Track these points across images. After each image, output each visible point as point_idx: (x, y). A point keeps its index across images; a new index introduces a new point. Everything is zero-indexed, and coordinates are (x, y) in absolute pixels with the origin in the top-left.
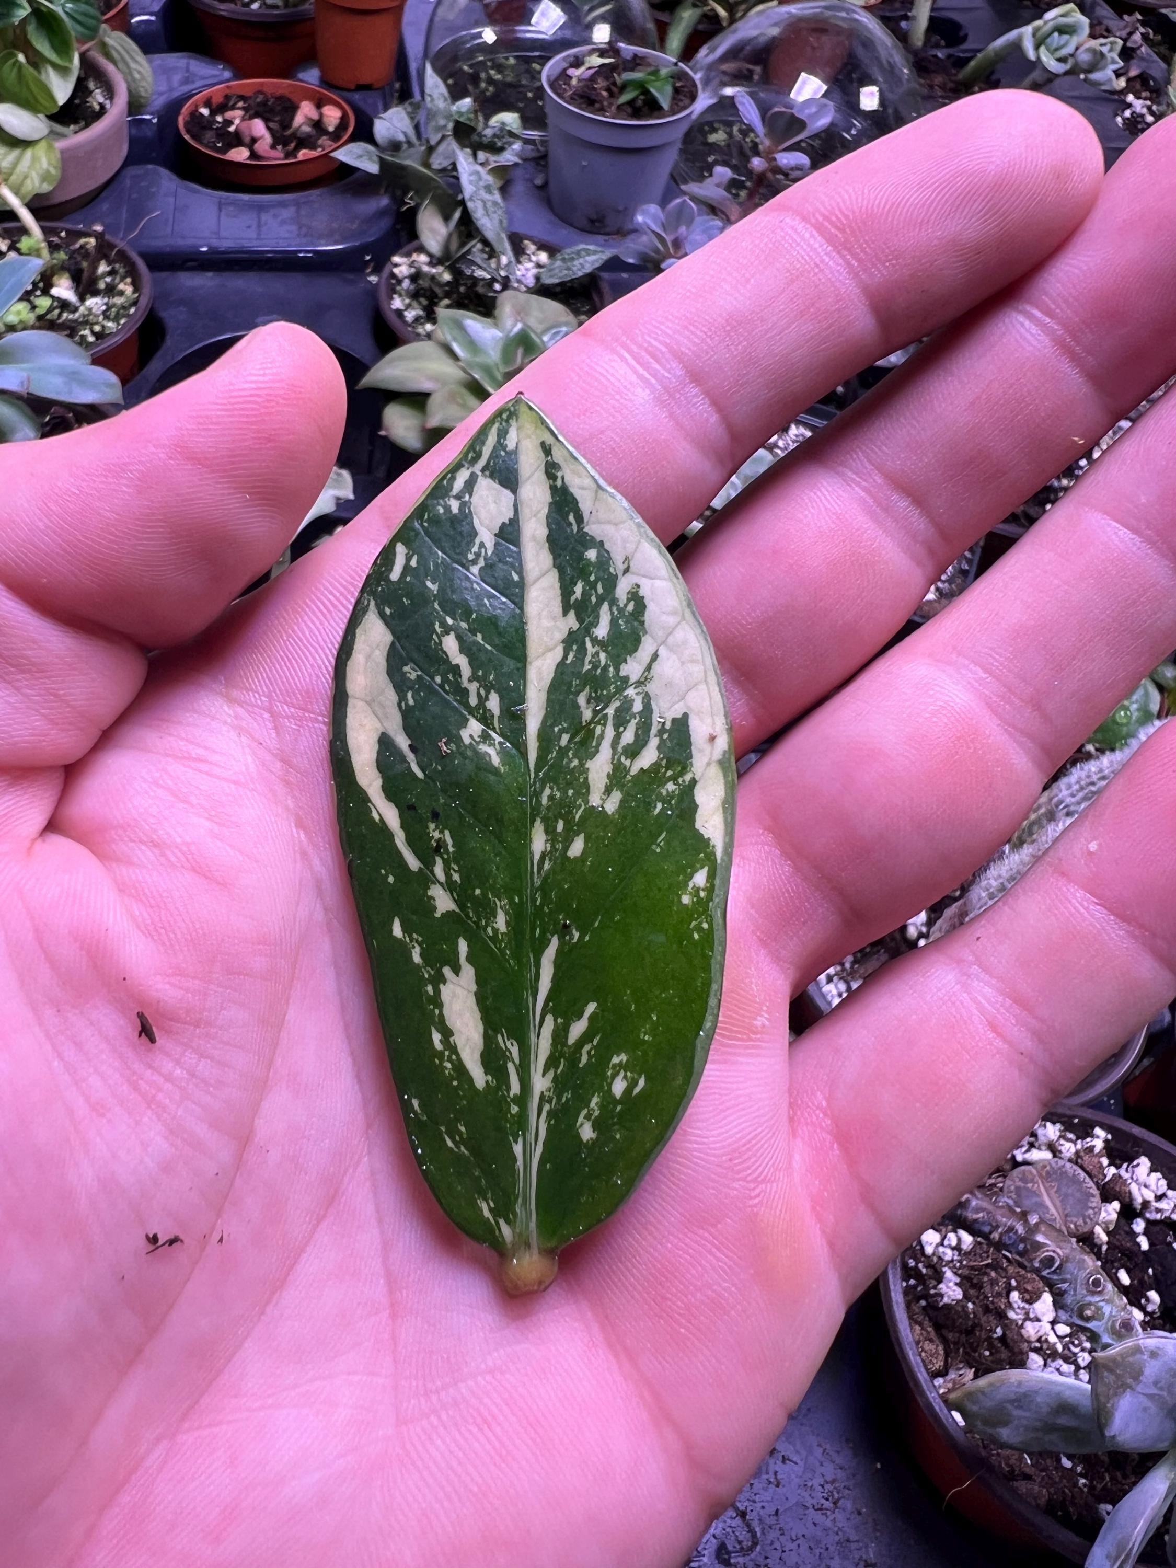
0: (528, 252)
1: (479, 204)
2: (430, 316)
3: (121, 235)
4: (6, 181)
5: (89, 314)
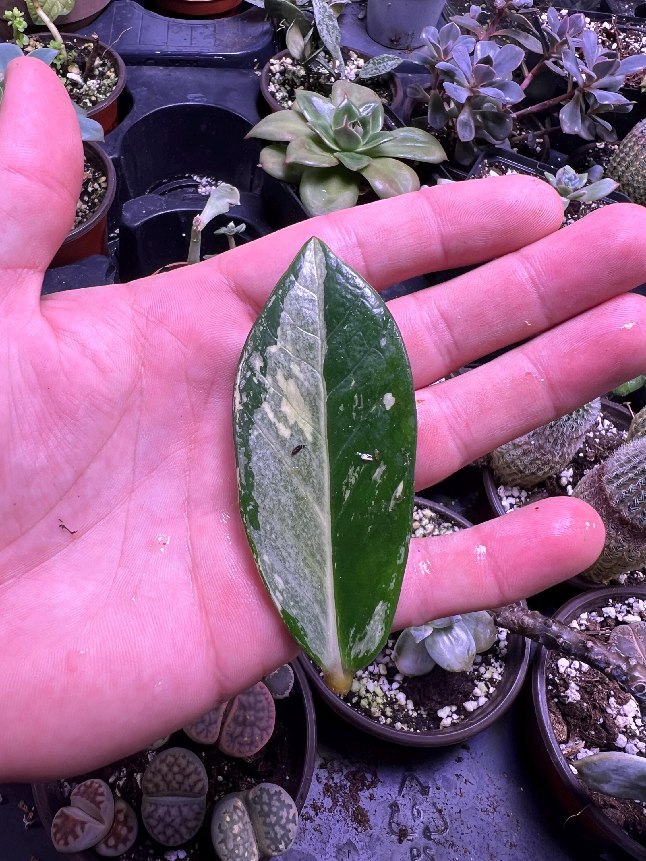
0: (352, 59)
1: (325, 27)
2: (291, 96)
3: (109, 42)
4: (42, 7)
5: (89, 90)
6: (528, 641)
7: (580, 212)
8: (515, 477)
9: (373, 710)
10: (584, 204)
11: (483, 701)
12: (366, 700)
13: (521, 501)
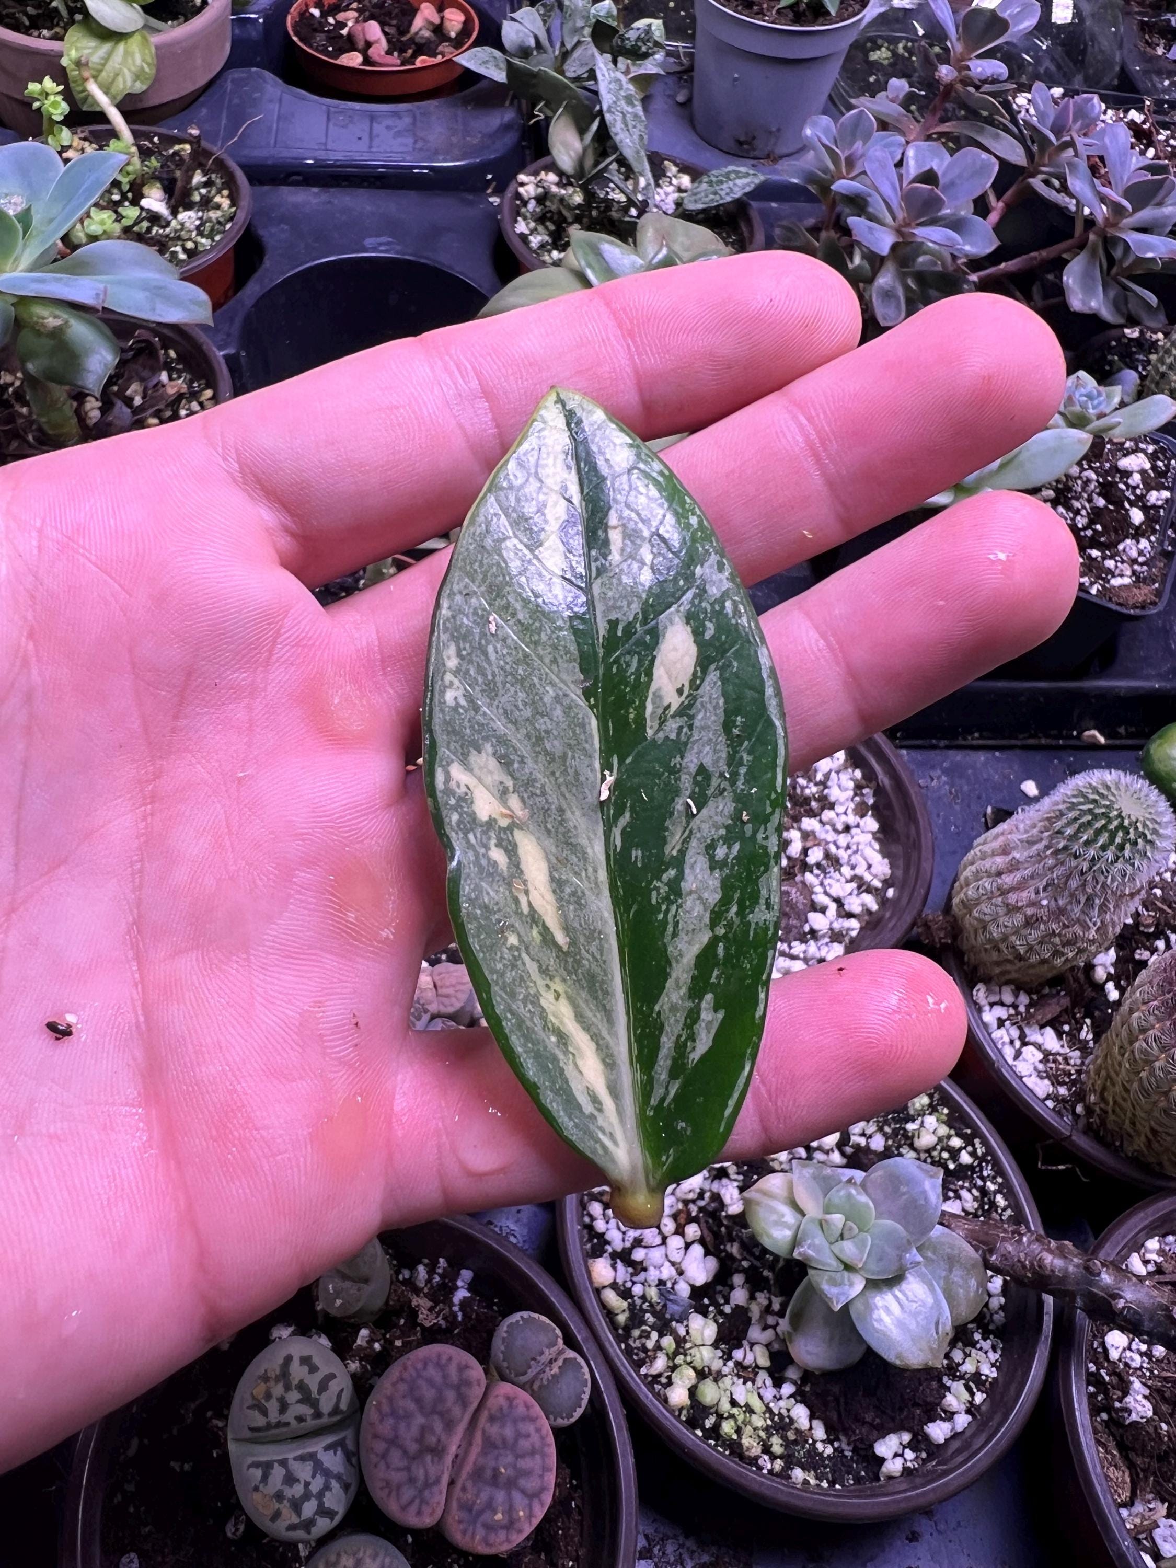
0: (669, 174)
1: (619, 117)
2: (560, 241)
3: (219, 143)
4: (95, 78)
5: (182, 229)
6: (1049, 1300)
7: (1105, 456)
8: (1008, 967)
9: (746, 1441)
10: (1111, 441)
11: (962, 1421)
12: (732, 1422)
13: (1018, 1013)
